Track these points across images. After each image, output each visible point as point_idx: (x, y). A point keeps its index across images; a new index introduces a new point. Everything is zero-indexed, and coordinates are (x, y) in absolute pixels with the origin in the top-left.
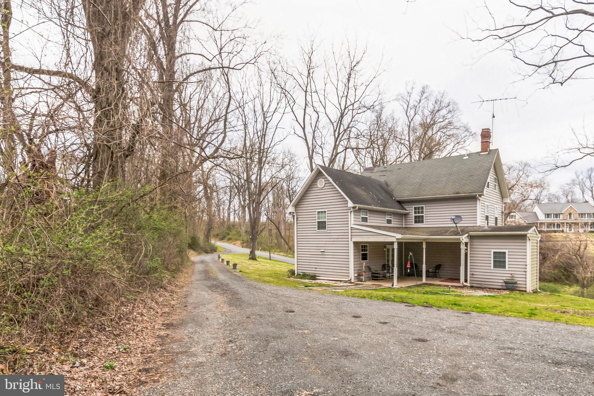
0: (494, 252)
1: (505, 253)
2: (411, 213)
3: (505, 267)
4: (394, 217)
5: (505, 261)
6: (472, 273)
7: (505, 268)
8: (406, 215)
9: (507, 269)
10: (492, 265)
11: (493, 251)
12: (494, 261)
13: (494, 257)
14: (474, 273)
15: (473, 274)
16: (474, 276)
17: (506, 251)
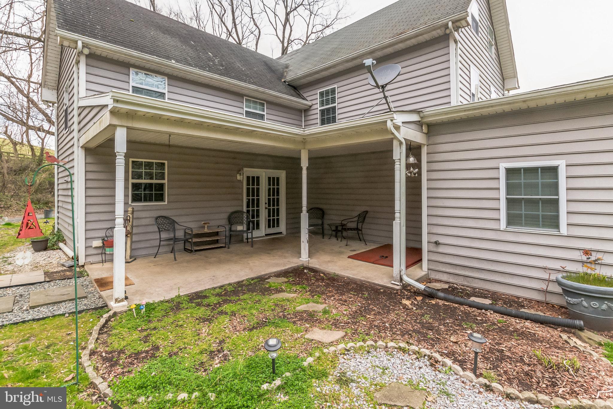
0: (510, 172)
1: (553, 170)
2: (314, 107)
3: (554, 223)
4: (270, 112)
5: (555, 203)
6: (434, 239)
7: (557, 226)
8: (306, 110)
9: (564, 229)
10: (503, 215)
11: (504, 165)
12: (509, 202)
13: (509, 188)
14: (442, 240)
15: (437, 243)
16: (441, 249)
17: (561, 163)
